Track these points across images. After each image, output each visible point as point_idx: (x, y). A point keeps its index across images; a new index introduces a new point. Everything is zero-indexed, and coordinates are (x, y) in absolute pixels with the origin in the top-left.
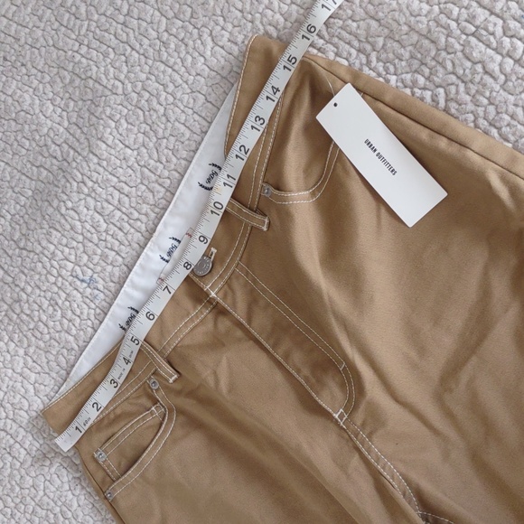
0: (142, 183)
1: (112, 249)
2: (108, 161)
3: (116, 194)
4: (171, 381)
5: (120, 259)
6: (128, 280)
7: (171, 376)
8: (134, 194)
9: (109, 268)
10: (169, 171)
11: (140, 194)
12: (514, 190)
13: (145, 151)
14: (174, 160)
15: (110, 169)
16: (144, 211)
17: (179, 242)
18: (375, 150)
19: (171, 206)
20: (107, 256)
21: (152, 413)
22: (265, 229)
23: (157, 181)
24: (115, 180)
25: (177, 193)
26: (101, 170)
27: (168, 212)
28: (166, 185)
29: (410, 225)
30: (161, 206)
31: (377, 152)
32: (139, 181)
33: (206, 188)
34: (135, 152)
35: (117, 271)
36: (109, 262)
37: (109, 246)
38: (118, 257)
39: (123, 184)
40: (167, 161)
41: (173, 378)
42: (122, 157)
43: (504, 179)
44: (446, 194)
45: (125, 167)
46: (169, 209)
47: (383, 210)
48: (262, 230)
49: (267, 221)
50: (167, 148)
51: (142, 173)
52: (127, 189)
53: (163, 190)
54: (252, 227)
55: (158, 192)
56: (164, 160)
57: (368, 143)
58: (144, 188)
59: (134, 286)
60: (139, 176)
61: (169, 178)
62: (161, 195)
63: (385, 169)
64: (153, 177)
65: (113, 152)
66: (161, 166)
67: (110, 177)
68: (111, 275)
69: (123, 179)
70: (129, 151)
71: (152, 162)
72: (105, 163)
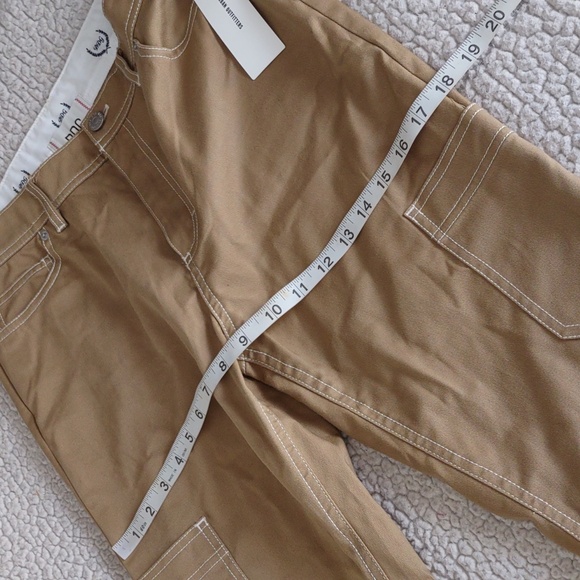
0: (42, 53)
1: (13, 118)
2: (13, 31)
3: (19, 64)
4: (59, 230)
5: (19, 127)
6: (22, 144)
7: (60, 225)
8: (34, 64)
9: (10, 135)
10: (65, 40)
11: (39, 63)
12: (332, 36)
13: (45, 21)
14: (69, 28)
15: (14, 39)
16: (41, 80)
17: (69, 107)
18: (225, 6)
19: (63, 73)
20: (8, 124)
23: (53, 51)
24: (18, 49)
25: (68, 60)
26: (7, 40)
27: (60, 78)
28: (61, 54)
29: (254, 78)
30: (56, 74)
31: (227, 8)
32: (39, 51)
33: (94, 55)
34: (37, 23)
35: (16, 139)
36: (10, 129)
37: (11, 114)
38: (17, 125)
39: (25, 54)
40: (63, 31)
41: (62, 227)
42: (24, 28)
43: (324, 26)
44: (283, 47)
45: (27, 37)
46: (61, 76)
47: (232, 64)
50: (63, 18)
51: (41, 42)
52: (28, 59)
53: (59, 59)
55: (55, 61)
56: (60, 29)
58: (43, 57)
59: (28, 150)
60: (39, 45)
61: (63, 47)
62: (57, 63)
63: (233, 23)
64: (51, 47)
65: (17, 22)
66: (57, 36)
67: (14, 46)
68: (12, 142)
69: (25, 48)
70: (31, 22)
71: (50, 32)
72: (10, 34)
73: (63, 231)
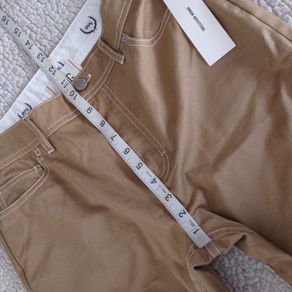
0: (45, 26)
1: (20, 66)
2: (26, 9)
3: (29, 31)
4: (49, 152)
5: (25, 73)
6: (27, 86)
7: (50, 150)
8: (39, 32)
9: (17, 78)
10: (63, 20)
11: (43, 32)
12: (278, 44)
13: (50, 5)
14: (67, 12)
15: (26, 15)
16: (43, 44)
17: (63, 65)
18: (193, 14)
19: (61, 42)
20: (17, 70)
21: (34, 170)
22: (122, 63)
23: (54, 25)
24: (29, 22)
25: (66, 34)
26: (21, 14)
27: (58, 45)
28: (60, 29)
29: (210, 65)
30: (55, 41)
31: (194, 16)
32: (43, 24)
33: (85, 32)
34: (43, 6)
35: (21, 81)
36: (17, 74)
37: (19, 63)
38: (23, 71)
39: (34, 25)
40: (63, 13)
41: (51, 151)
42: (35, 8)
44: (234, 45)
45: (36, 14)
46: (59, 44)
47: (194, 51)
48: (120, 63)
49: (123, 58)
50: (63, 4)
51: (46, 19)
52: (35, 29)
53: (57, 31)
54: (115, 62)
55: (54, 32)
56: (61, 12)
57: (189, 10)
58: (46, 29)
59: (31, 90)
60: (44, 21)
61: (62, 24)
62: (56, 34)
63: (198, 27)
64: (52, 23)
65: (30, 4)
66: (58, 16)
67: (26, 20)
68: (18, 82)
69: (34, 22)
70: (39, 4)
71: (53, 13)
72: (24, 10)
73: (51, 153)
